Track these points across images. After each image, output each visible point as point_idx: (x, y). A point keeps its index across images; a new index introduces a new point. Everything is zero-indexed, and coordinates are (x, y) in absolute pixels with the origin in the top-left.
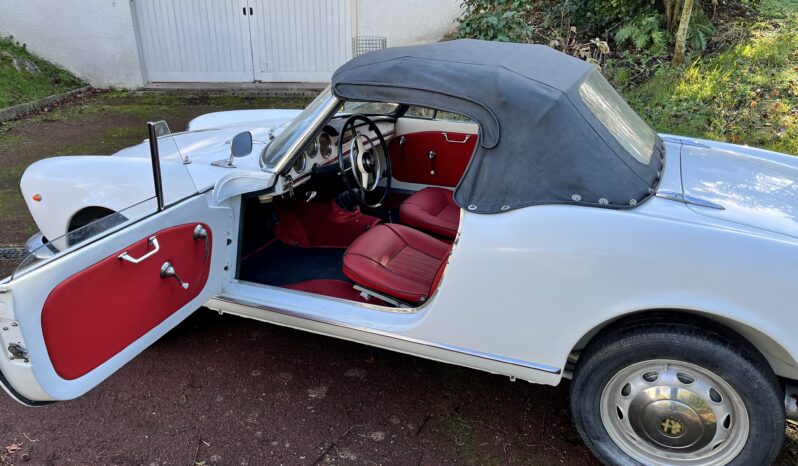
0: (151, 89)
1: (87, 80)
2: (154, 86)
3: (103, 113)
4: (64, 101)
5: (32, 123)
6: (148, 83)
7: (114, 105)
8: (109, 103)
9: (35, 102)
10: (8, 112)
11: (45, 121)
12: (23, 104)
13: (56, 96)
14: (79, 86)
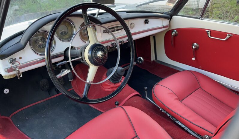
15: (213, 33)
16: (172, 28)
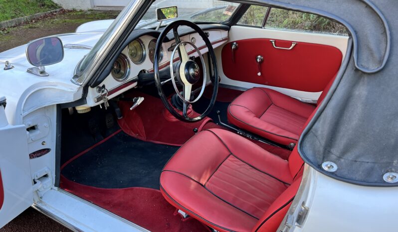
0: (95, 10)
1: (61, 5)
2: (97, 9)
3: (65, 23)
4: (45, 16)
5: (23, 29)
6: (94, 6)
7: (72, 19)
8: (70, 18)
9: (27, 17)
10: (10, 22)
11: (30, 28)
12: (20, 18)
13: (41, 14)
14: (55, 8)
15: (278, 42)
16: (231, 40)
